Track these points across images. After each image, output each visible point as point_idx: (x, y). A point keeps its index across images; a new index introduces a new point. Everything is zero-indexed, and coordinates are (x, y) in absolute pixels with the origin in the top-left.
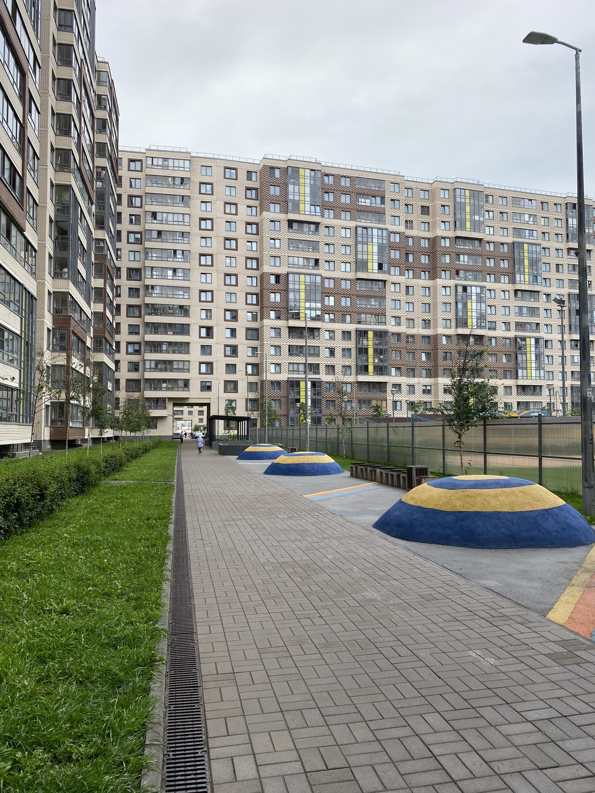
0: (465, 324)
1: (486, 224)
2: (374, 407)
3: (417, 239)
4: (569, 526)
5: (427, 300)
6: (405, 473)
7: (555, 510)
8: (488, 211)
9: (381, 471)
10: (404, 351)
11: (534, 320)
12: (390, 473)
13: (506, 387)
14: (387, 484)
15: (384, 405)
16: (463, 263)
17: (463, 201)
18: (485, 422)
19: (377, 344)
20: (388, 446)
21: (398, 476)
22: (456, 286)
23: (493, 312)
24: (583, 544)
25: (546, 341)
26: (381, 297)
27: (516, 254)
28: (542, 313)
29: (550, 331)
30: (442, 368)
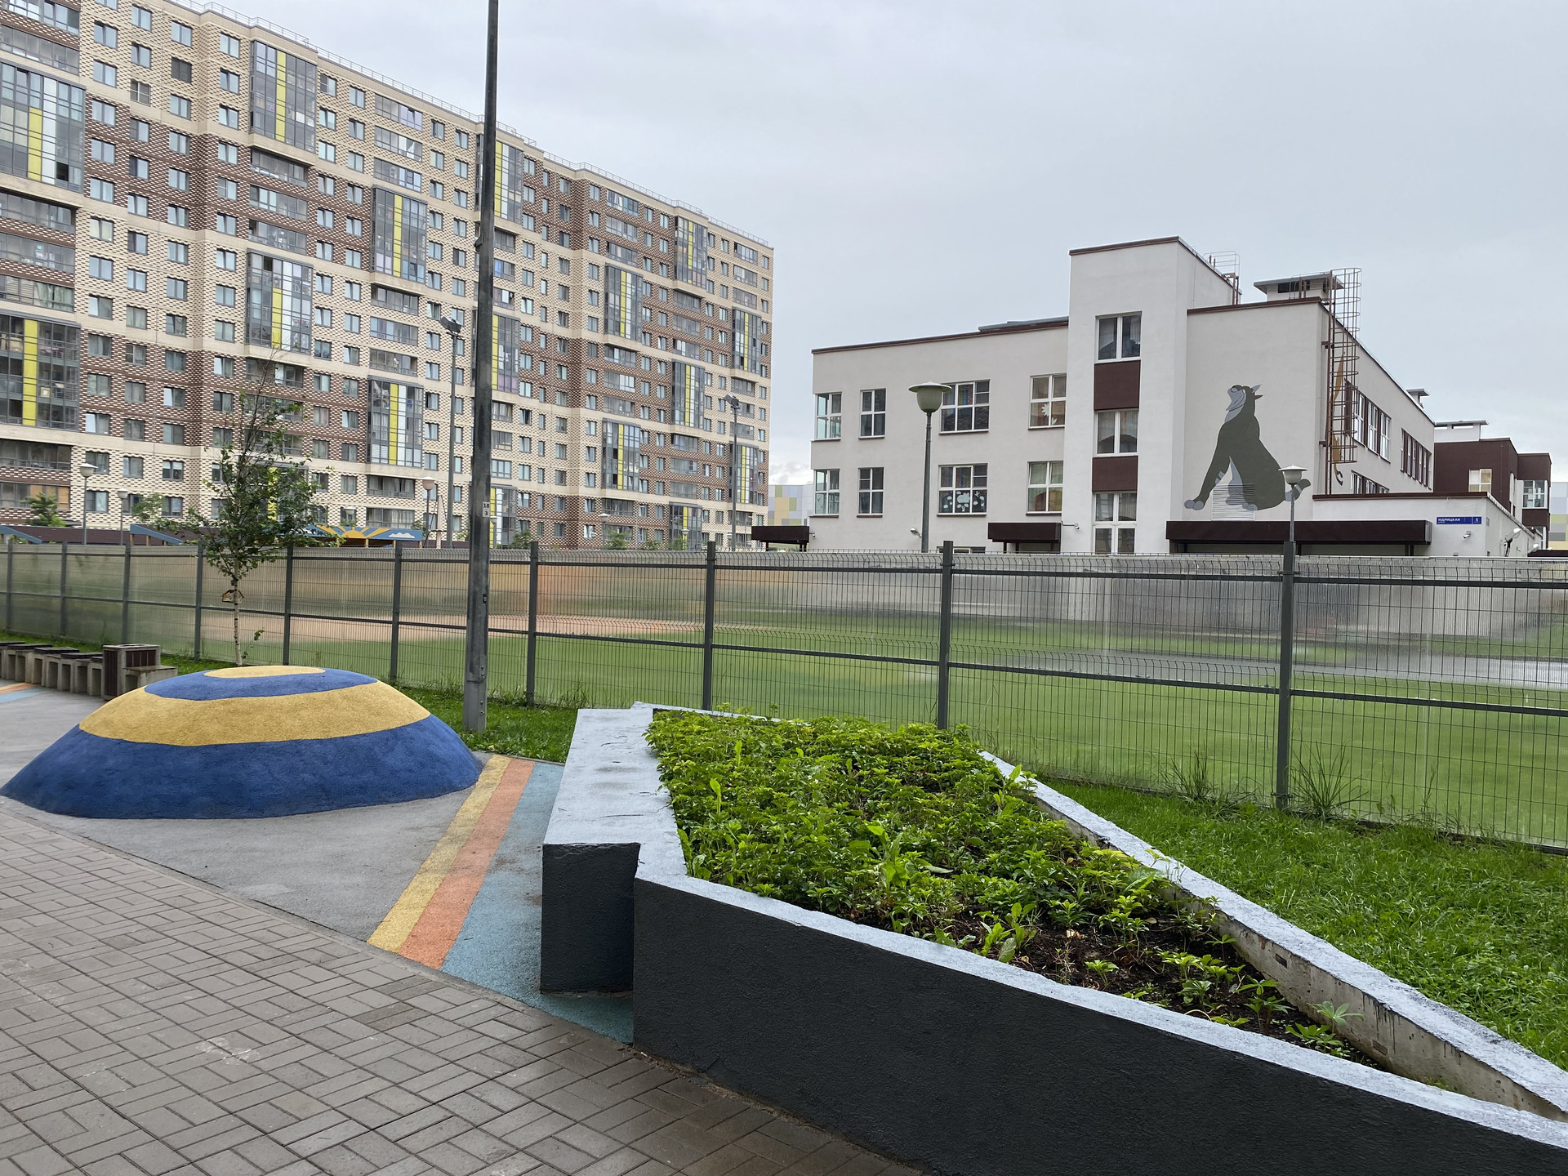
0: (265, 338)
1: (320, 136)
2: (34, 501)
3: (160, 131)
4: (433, 758)
5: (181, 273)
6: (100, 661)
7: (409, 729)
8: (325, 110)
9: (39, 656)
10: (119, 380)
11: (408, 350)
12: (61, 662)
13: (345, 477)
14: (53, 687)
15: (63, 498)
16: (266, 207)
17: (271, 72)
18: (290, 553)
19: (47, 354)
20: (64, 598)
21: (83, 670)
22: (249, 254)
23: (327, 322)
24: (453, 789)
25: (428, 395)
26: (64, 245)
27: (379, 212)
28: (423, 337)
29: (435, 376)
30: (211, 426)
